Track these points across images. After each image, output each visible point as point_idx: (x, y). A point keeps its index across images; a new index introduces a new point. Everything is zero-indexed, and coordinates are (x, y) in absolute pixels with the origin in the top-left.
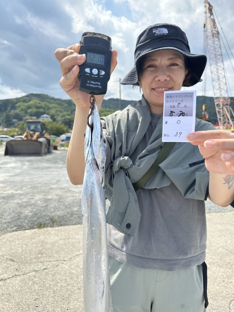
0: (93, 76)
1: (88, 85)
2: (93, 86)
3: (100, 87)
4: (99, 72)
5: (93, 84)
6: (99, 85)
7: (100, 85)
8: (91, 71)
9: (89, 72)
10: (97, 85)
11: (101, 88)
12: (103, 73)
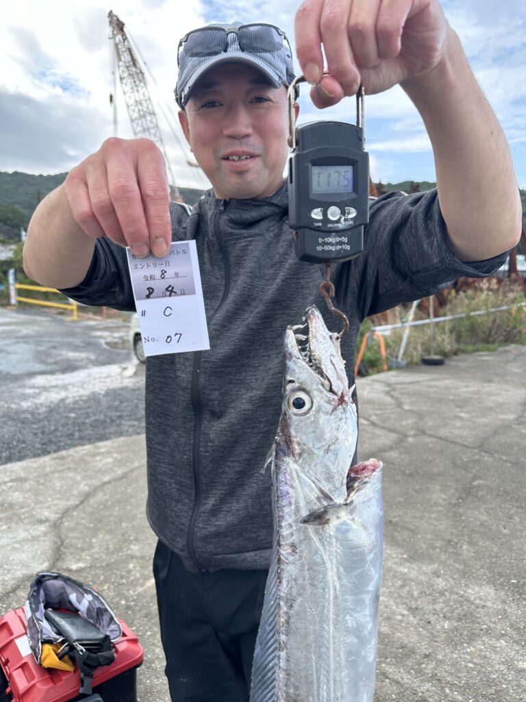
0: (330, 225)
1: (319, 248)
2: (330, 248)
3: (348, 247)
4: (343, 213)
5: (331, 244)
6: (344, 243)
7: (347, 244)
8: (325, 214)
9: (320, 217)
10: (341, 243)
11: (349, 249)
12: (353, 213)
